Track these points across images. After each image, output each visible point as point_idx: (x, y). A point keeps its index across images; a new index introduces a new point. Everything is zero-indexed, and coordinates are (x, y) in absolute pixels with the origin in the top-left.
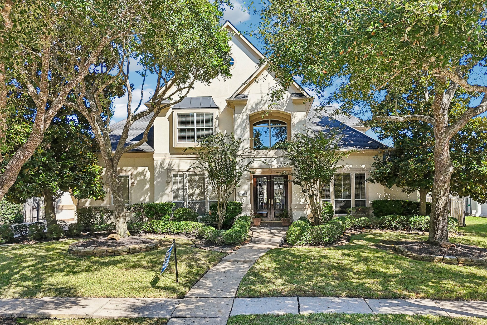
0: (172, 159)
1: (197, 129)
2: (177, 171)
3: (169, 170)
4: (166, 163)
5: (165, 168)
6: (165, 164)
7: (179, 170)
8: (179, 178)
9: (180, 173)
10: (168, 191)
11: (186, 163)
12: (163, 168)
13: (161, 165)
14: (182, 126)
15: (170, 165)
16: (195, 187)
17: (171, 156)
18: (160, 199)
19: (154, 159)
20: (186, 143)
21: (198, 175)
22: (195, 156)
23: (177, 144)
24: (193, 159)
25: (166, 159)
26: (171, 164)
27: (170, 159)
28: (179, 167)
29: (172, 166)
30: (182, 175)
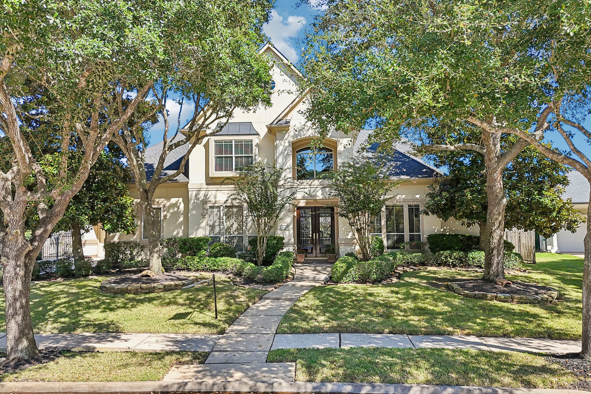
0: (208, 189)
1: (235, 157)
2: (214, 202)
3: (205, 202)
4: (202, 193)
5: (200, 200)
6: (201, 195)
7: (216, 201)
8: (215, 210)
9: (216, 205)
10: (203, 224)
11: (224, 193)
12: (198, 199)
13: (196, 195)
14: (219, 154)
15: (205, 196)
16: (233, 220)
17: (207, 186)
18: (194, 233)
19: (189, 190)
20: (224, 172)
21: (236, 207)
22: (233, 186)
23: (214, 173)
24: (231, 189)
25: (202, 189)
26: (207, 195)
27: (205, 189)
28: (215, 198)
29: (208, 197)
30: (219, 207)
